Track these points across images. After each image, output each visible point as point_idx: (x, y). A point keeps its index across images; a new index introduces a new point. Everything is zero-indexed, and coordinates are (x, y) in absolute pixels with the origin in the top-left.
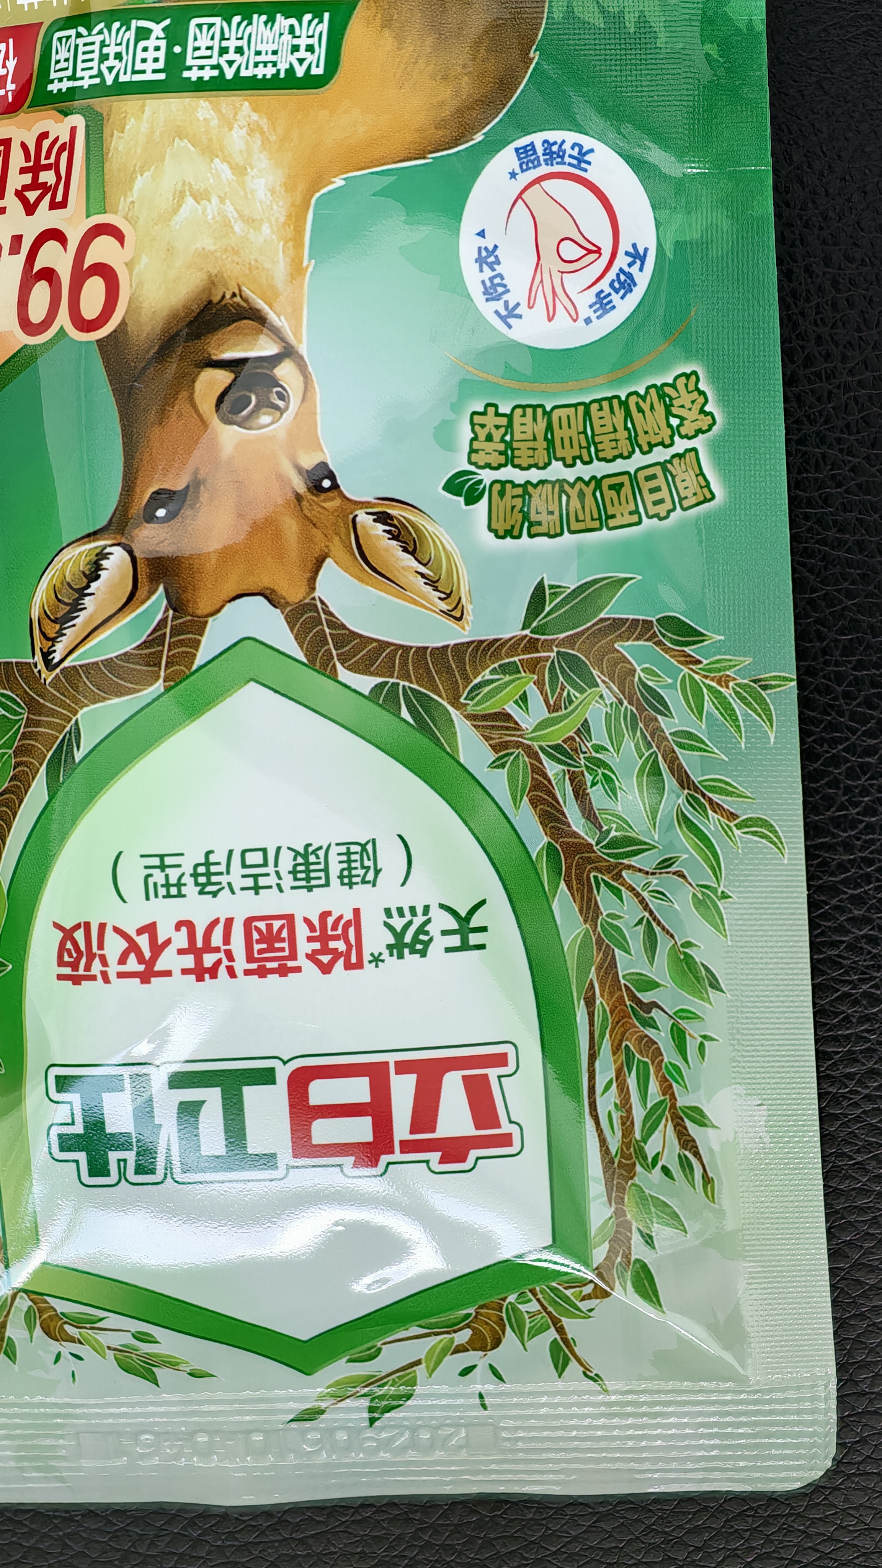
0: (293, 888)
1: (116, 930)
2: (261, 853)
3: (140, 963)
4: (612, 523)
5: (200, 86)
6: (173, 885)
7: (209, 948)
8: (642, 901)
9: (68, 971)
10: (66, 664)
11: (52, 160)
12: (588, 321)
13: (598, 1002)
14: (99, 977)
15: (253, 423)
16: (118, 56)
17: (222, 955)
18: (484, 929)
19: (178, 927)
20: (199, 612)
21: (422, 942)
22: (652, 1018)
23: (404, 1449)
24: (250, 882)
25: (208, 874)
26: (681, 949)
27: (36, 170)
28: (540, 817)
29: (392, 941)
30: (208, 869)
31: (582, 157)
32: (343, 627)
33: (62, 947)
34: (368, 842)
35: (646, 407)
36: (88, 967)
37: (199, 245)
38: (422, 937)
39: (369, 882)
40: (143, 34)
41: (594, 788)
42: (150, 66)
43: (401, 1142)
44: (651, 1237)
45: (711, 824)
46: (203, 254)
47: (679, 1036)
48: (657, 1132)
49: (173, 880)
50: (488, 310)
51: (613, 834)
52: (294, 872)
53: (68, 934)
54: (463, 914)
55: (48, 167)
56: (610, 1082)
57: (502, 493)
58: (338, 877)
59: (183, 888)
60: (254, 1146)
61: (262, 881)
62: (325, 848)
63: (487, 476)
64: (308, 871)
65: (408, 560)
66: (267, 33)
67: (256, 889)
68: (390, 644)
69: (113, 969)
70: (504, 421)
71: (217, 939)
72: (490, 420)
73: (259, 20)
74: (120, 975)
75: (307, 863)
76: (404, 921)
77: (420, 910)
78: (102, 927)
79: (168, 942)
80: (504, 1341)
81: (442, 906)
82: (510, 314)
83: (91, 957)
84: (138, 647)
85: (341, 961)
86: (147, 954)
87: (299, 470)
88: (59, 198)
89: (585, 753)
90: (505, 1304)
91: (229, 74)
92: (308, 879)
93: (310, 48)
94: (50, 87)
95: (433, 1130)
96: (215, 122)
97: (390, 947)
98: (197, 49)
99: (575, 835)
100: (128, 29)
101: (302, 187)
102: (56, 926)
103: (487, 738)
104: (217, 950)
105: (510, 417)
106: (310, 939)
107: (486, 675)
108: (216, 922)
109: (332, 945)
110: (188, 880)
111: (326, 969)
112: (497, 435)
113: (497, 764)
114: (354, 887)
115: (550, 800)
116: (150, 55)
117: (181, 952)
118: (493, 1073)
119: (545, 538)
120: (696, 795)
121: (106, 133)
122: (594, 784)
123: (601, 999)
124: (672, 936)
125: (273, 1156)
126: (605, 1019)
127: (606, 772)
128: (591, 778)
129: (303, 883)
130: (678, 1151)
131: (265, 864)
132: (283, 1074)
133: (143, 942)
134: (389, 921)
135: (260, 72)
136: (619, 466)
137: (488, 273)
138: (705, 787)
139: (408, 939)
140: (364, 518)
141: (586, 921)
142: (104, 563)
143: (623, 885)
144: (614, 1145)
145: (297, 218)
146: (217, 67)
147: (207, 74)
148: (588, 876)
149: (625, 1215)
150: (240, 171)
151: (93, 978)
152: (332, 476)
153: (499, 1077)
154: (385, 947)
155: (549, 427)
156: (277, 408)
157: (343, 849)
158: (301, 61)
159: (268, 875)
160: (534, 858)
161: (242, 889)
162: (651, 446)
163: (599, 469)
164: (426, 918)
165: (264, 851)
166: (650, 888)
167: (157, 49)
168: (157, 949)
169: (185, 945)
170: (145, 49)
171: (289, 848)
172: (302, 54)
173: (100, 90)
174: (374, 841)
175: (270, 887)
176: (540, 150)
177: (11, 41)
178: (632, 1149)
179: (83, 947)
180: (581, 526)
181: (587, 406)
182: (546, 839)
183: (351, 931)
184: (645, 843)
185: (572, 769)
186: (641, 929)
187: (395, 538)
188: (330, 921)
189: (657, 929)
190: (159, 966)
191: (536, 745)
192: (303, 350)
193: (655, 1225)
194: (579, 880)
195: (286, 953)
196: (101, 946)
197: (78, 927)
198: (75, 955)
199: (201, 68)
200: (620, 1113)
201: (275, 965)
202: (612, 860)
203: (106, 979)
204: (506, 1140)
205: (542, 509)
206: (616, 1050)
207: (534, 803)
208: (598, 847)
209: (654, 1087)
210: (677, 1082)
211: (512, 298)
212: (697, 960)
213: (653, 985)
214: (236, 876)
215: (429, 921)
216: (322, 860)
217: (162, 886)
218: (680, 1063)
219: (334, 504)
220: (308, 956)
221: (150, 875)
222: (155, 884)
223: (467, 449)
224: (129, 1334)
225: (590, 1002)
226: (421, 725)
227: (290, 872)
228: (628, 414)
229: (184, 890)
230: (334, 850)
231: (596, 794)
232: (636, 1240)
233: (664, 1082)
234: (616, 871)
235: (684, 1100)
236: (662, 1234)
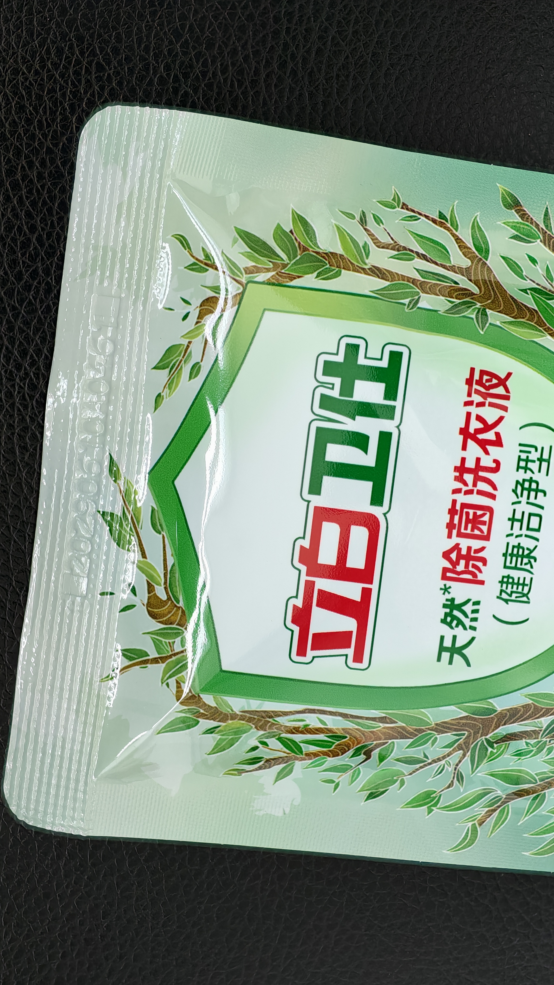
0: (508, 544)
1: (501, 419)
2: (537, 527)
3: (475, 430)
6: (527, 464)
7: (477, 478)
8: (439, 760)
9: (477, 377)
13: (381, 724)
14: (469, 399)
17: (470, 487)
18: (451, 662)
19: (497, 462)
21: (452, 621)
22: (360, 755)
23: (77, 531)
24: (518, 516)
25: (530, 490)
26: (400, 779)
28: (515, 708)
29: (456, 602)
30: (533, 490)
33: (493, 375)
34: (528, 599)
36: (477, 392)
38: (455, 622)
39: (501, 594)
41: (524, 744)
44: (212, 733)
45: (479, 809)
47: (343, 769)
48: (282, 746)
49: (530, 465)
51: (490, 749)
52: (519, 546)
53: (502, 382)
54: (464, 651)
56: (325, 724)
58: (509, 575)
59: (523, 471)
60: (328, 481)
61: (517, 525)
62: (531, 570)
64: (517, 556)
67: (513, 520)
69: (474, 410)
71: (482, 486)
74: (469, 415)
75: (523, 556)
76: (469, 612)
77: (474, 624)
78: (505, 409)
79: (487, 452)
80: (154, 621)
81: (473, 639)
83: (485, 396)
85: (450, 566)
86: (480, 436)
89: (550, 742)
90: (183, 629)
92: (512, 555)
95: (318, 605)
97: (453, 600)
99: (497, 727)
102: (509, 375)
104: (475, 485)
106: (469, 548)
108: (495, 488)
109: (462, 562)
110: (529, 475)
111: (446, 555)
114: (500, 584)
115: (525, 716)
117: (478, 460)
118: (350, 652)
120: (500, 802)
122: (527, 744)
123: (383, 726)
124: (411, 774)
125: (319, 493)
126: (369, 727)
127: (533, 752)
128: (532, 743)
129: (510, 551)
130: (265, 757)
131: (528, 528)
132: (377, 511)
133: (490, 435)
134: (471, 603)
138: (504, 808)
139: (456, 613)
141: (437, 724)
143: (453, 750)
144: (282, 720)
148: (466, 730)
149: (231, 719)
151: (469, 395)
153: (347, 656)
154: (453, 597)
157: (527, 582)
159: (521, 529)
160: (489, 700)
161: (514, 510)
164: (468, 627)
165: (538, 530)
166: (446, 766)
168: (483, 444)
169: (482, 464)
171: (536, 547)
174: (529, 603)
175: (512, 529)
178: (276, 730)
179: (492, 391)
182: (499, 709)
183: (469, 577)
184: (477, 767)
185: (541, 733)
186: (421, 756)
188: (480, 564)
189: (418, 766)
190: (471, 443)
193: (219, 737)
194: (465, 725)
195: (463, 530)
196: (491, 405)
197: (507, 390)
198: (487, 384)
200: (302, 727)
201: (456, 521)
202: (472, 746)
203: (467, 404)
204: (302, 652)
206: (346, 731)
207: (526, 707)
208: (484, 739)
209: (313, 749)
210: (312, 763)
212: (390, 787)
213: (382, 758)
214: (524, 508)
215: (465, 628)
216: (523, 566)
217: (528, 457)
218: (324, 767)
220: (458, 545)
221: (536, 450)
222: (530, 452)
224: (200, 361)
225: (382, 720)
227: (519, 544)
229: (522, 471)
230: (528, 576)
231: (521, 744)
232: (213, 724)
233: (316, 755)
234: (464, 747)
235: (298, 765)
236: (212, 740)
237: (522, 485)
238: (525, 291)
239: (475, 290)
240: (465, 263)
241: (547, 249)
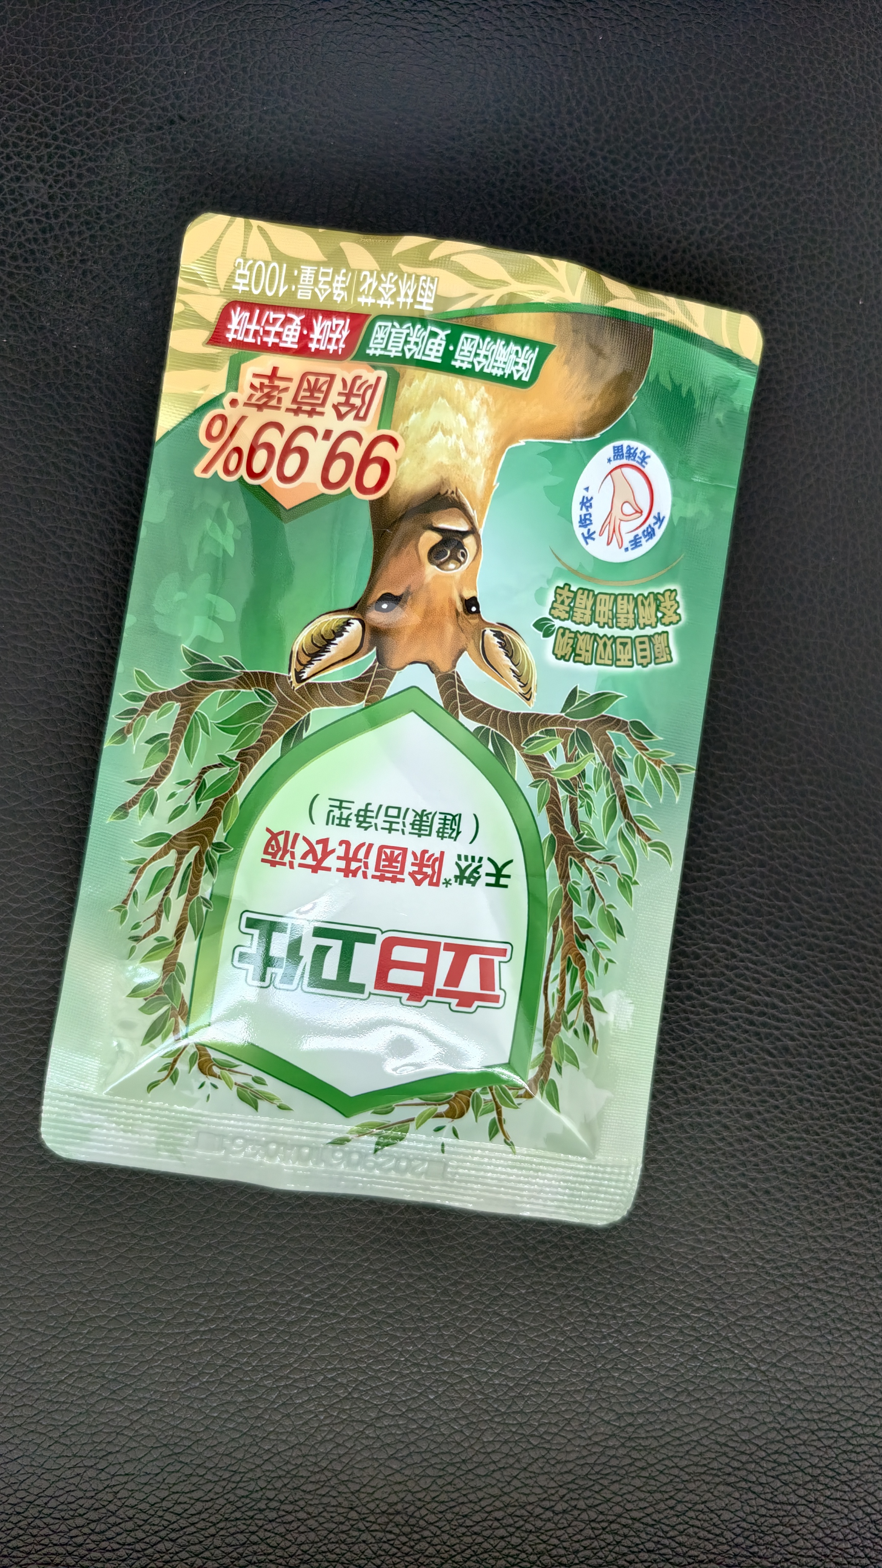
0: (410, 833)
1: (305, 839)
2: (397, 810)
3: (314, 860)
4: (618, 663)
5: (460, 372)
6: (344, 819)
7: (355, 859)
8: (592, 877)
9: (269, 857)
10: (310, 681)
11: (361, 392)
12: (627, 549)
13: (559, 930)
14: (288, 864)
15: (445, 567)
16: (416, 344)
17: (362, 864)
18: (508, 876)
19: (341, 843)
20: (393, 667)
21: (474, 877)
22: (585, 944)
23: (389, 1170)
24: (387, 825)
25: (365, 816)
26: (607, 909)
27: (349, 395)
28: (550, 820)
29: (458, 873)
30: (366, 813)
31: (644, 459)
32: (466, 691)
33: (268, 844)
34: (457, 815)
35: (646, 603)
36: (282, 857)
37: (440, 460)
39: (452, 838)
40: (434, 335)
41: (581, 809)
42: (433, 353)
43: (438, 990)
44: (561, 1068)
45: (636, 841)
46: (441, 465)
47: (596, 956)
48: (575, 1009)
49: (345, 816)
50: (579, 531)
51: (585, 836)
52: (413, 824)
53: (274, 836)
54: (500, 866)
55: (357, 396)
56: (557, 975)
57: (563, 635)
58: (437, 832)
59: (349, 821)
60: (353, 978)
61: (394, 826)
62: (433, 813)
63: (557, 623)
64: (421, 825)
65: (507, 661)
66: (503, 351)
67: (390, 830)
68: (488, 706)
69: (297, 861)
70: (572, 595)
71: (361, 855)
72: (565, 593)
73: (501, 343)
74: (301, 865)
75: (421, 821)
76: (467, 863)
77: (477, 859)
78: (297, 836)
79: (333, 851)
80: (466, 1115)
81: (489, 859)
82: (589, 537)
83: (285, 851)
84: (356, 680)
85: (427, 880)
86: (319, 856)
87: (462, 598)
88: (362, 414)
89: (580, 788)
90: (473, 1093)
91: (477, 369)
92: (420, 830)
93: (525, 365)
94: (368, 351)
95: (457, 986)
96: (463, 393)
97: (456, 877)
98: (462, 350)
99: (566, 833)
100: (426, 329)
101: (503, 440)
102: (268, 830)
103: (531, 769)
104: (360, 861)
105: (575, 593)
106: (413, 864)
107: (537, 734)
108: (363, 844)
109: (425, 870)
110: (353, 817)
111: (418, 883)
112: (567, 602)
113: (534, 785)
114: (444, 839)
115: (557, 811)
116: (435, 347)
117: (339, 858)
118: (497, 959)
119: (581, 665)
120: (631, 823)
121: (400, 383)
122: (581, 807)
123: (561, 929)
124: (603, 900)
125: (363, 986)
126: (561, 939)
127: (589, 801)
128: (581, 803)
129: (417, 831)
130: (583, 1022)
131: (398, 817)
132: (380, 938)
133: (319, 848)
134: (459, 862)
135: (495, 372)
136: (627, 633)
137: (584, 511)
138: (636, 820)
139: (467, 874)
140: (489, 633)
141: (561, 883)
142: (348, 628)
143: (584, 867)
144: (552, 1012)
145: (496, 457)
146: (472, 363)
147: (465, 366)
148: (568, 857)
149: (550, 1053)
150: (471, 423)
151: (284, 864)
152: (477, 606)
153: (500, 962)
154: (453, 876)
155: (594, 603)
156: (459, 561)
157: (443, 816)
158: (518, 371)
159: (398, 823)
160: (542, 842)
161: (382, 828)
162: (645, 625)
163: (616, 632)
164: (479, 864)
165: (399, 809)
166: (597, 871)
167: (440, 345)
168: (326, 854)
169: (342, 855)
170: (433, 344)
171: (413, 810)
172: (520, 367)
173: (402, 360)
174: (460, 815)
175: (398, 830)
176: (625, 450)
177: (348, 320)
178: (561, 1016)
179: (282, 845)
180: (602, 662)
181: (616, 596)
182: (550, 832)
183: (437, 864)
184: (600, 845)
185: (572, 796)
186: (588, 893)
187: (503, 647)
188: (427, 856)
189: (596, 895)
190: (325, 864)
191: (556, 778)
192: (481, 531)
193: (564, 1061)
194: (563, 859)
195: (398, 870)
196: (293, 846)
197: (281, 833)
198: (275, 849)
199: (463, 361)
200: (558, 995)
201: (390, 875)
202: (581, 851)
203: (292, 866)
204: (496, 999)
205: (583, 648)
206: (563, 958)
207: (549, 810)
208: (576, 842)
209: (578, 983)
210: (590, 983)
211: (592, 528)
212: (614, 916)
213: (589, 926)
214: (380, 821)
215: (480, 866)
216: (430, 820)
217: (337, 818)
218: (594, 973)
219: (475, 621)
220: (410, 874)
221: (332, 811)
222: (334, 816)
223: (550, 606)
224: (250, 1077)
225: (555, 929)
226: (498, 755)
227: (411, 824)
228: (636, 605)
229: (349, 823)
230: (438, 816)
231: (581, 812)
232: (553, 1068)
233: (584, 982)
234: (582, 858)
235: (592, 994)
236: (567, 1067)
237: (361, 822)
238: (198, 806)
239: (195, 850)
240: (173, 854)
241: (163, 783)
